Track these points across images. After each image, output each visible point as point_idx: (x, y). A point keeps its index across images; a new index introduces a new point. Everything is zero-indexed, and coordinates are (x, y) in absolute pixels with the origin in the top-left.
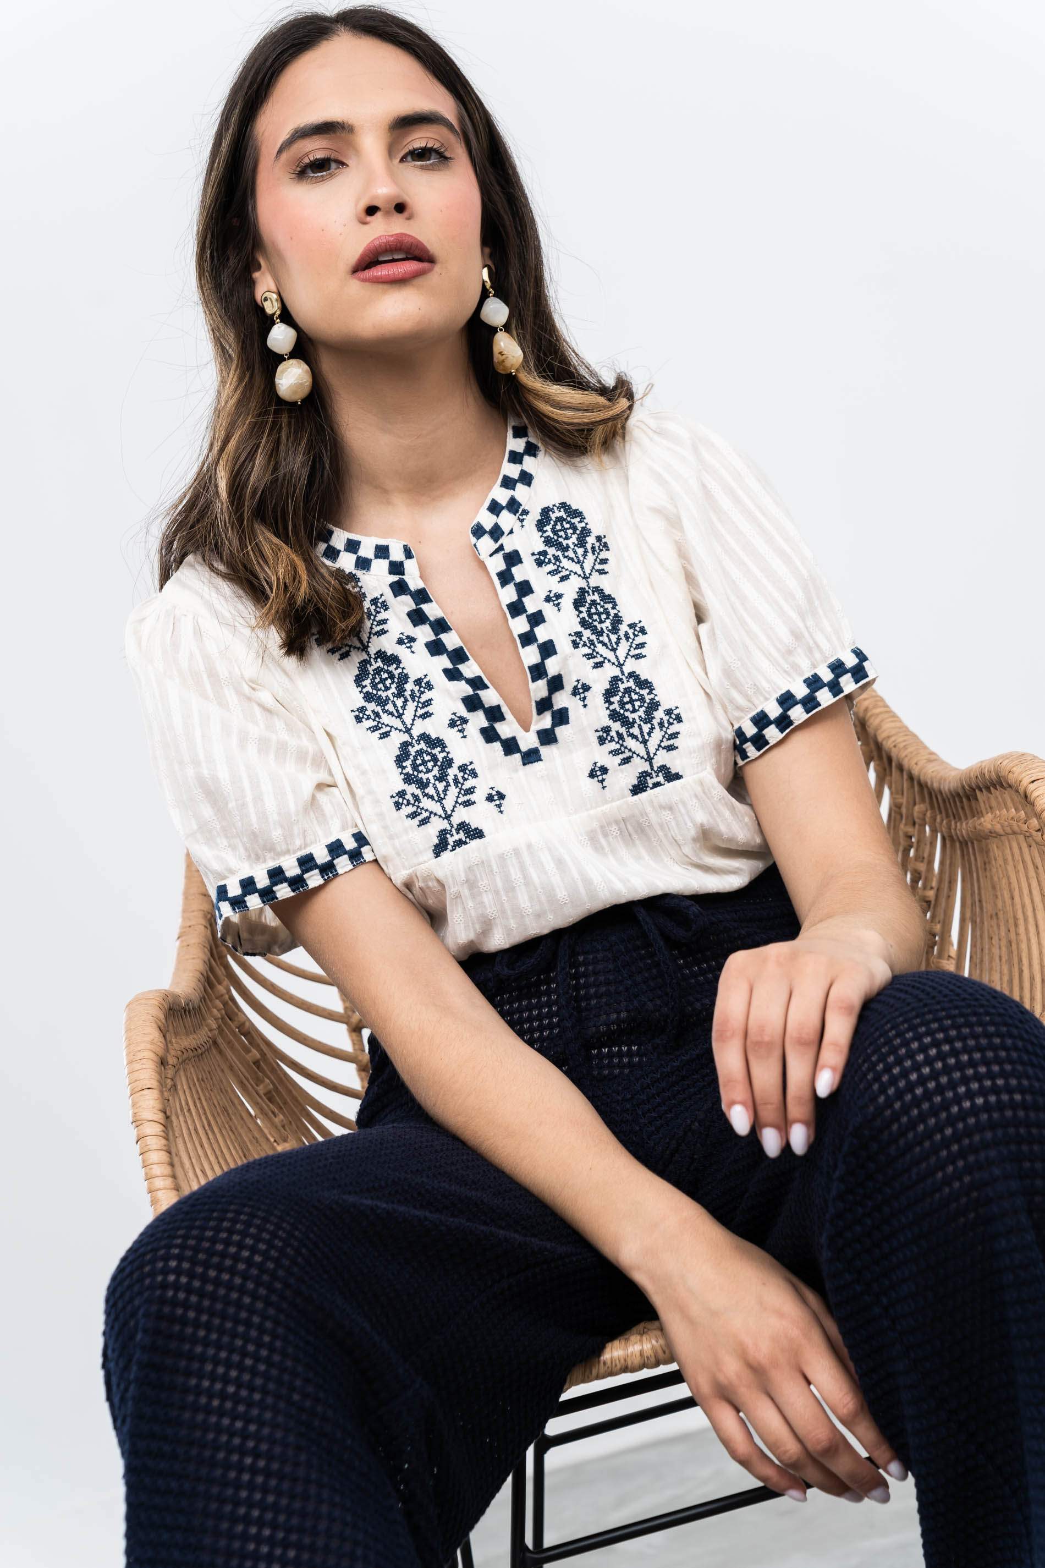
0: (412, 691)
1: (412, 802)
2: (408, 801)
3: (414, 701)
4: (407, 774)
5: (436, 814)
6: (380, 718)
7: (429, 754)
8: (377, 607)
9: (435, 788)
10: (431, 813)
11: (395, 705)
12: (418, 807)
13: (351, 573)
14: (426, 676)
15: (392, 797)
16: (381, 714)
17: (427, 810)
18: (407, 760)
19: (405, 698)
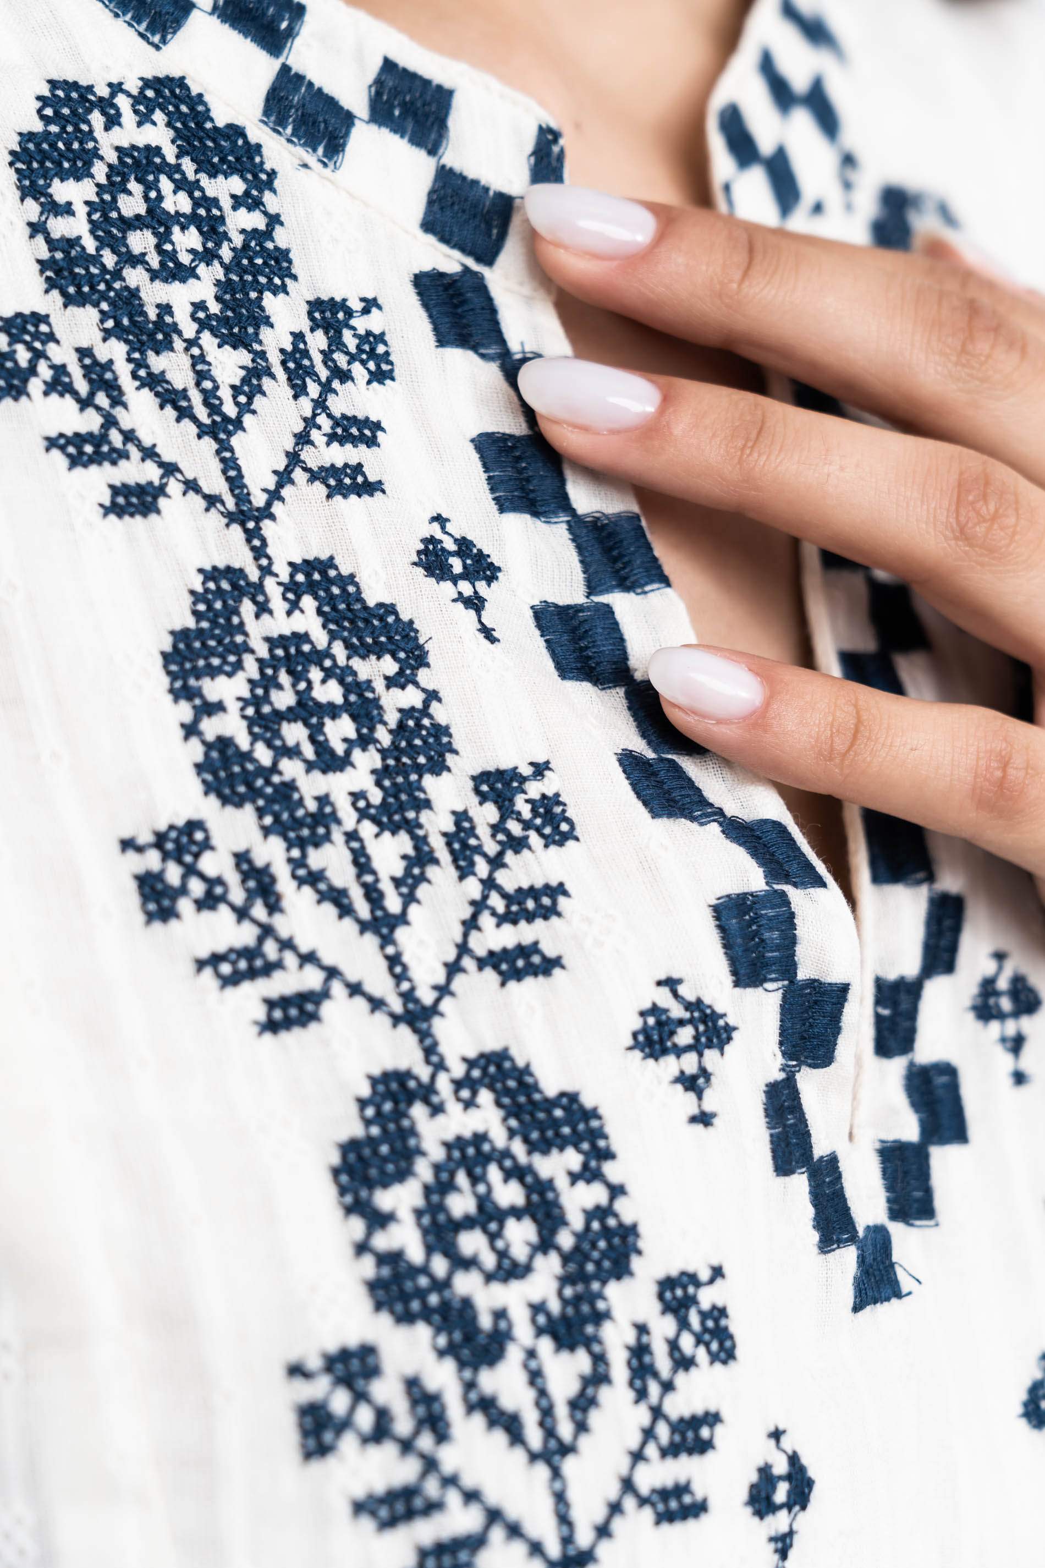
0: (461, 817)
1: (403, 1424)
2: (383, 1416)
3: (465, 872)
4: (393, 1259)
5: (514, 1531)
6: (274, 906)
7: (517, 1173)
8: (336, 343)
9: (535, 1377)
10: (494, 1515)
11: (362, 862)
12: (430, 1464)
13: (236, 131)
14: (540, 769)
15: (297, 1371)
16: (285, 884)
17: (471, 1496)
18: (403, 1174)
19: (420, 842)
